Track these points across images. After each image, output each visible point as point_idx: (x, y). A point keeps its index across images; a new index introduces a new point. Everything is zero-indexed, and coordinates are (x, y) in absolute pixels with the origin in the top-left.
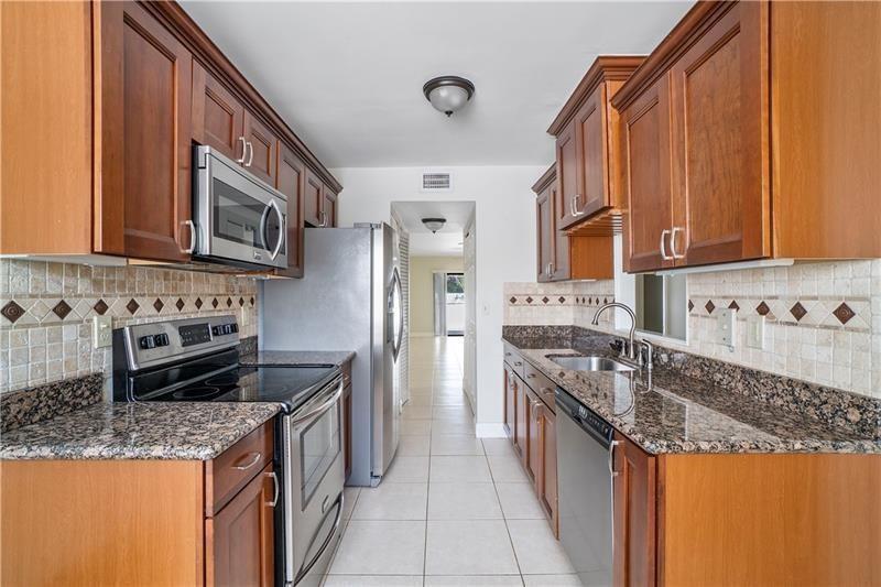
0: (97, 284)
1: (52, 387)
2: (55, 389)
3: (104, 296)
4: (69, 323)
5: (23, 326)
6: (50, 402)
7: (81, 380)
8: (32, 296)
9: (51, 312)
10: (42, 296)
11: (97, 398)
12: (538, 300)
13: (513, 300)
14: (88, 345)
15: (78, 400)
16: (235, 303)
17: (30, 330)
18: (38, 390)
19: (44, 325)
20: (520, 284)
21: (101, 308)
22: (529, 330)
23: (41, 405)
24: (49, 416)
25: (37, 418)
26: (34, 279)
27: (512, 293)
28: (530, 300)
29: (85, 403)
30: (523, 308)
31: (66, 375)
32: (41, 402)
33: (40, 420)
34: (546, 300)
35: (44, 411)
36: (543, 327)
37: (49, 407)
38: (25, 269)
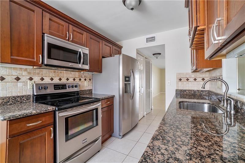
0: (29, 73)
1: (13, 97)
2: (15, 98)
3: (32, 76)
4: (20, 82)
5: (5, 82)
6: (13, 101)
7: (23, 96)
8: (7, 75)
9: (14, 79)
10: (11, 75)
11: (29, 101)
12: (191, 80)
13: (180, 80)
14: (26, 88)
15: (22, 101)
16: (83, 79)
17: (7, 83)
18: (9, 98)
19: (12, 82)
20: (183, 73)
21: (31, 79)
22: (187, 92)
23: (10, 101)
24: (13, 104)
25: (9, 104)
26: (8, 71)
27: (180, 77)
28: (188, 80)
29: (25, 102)
30: (185, 83)
31: (19, 94)
32: (10, 100)
33: (10, 104)
34: (195, 80)
35: (11, 103)
36: (194, 90)
37: (13, 102)
38: (6, 69)
